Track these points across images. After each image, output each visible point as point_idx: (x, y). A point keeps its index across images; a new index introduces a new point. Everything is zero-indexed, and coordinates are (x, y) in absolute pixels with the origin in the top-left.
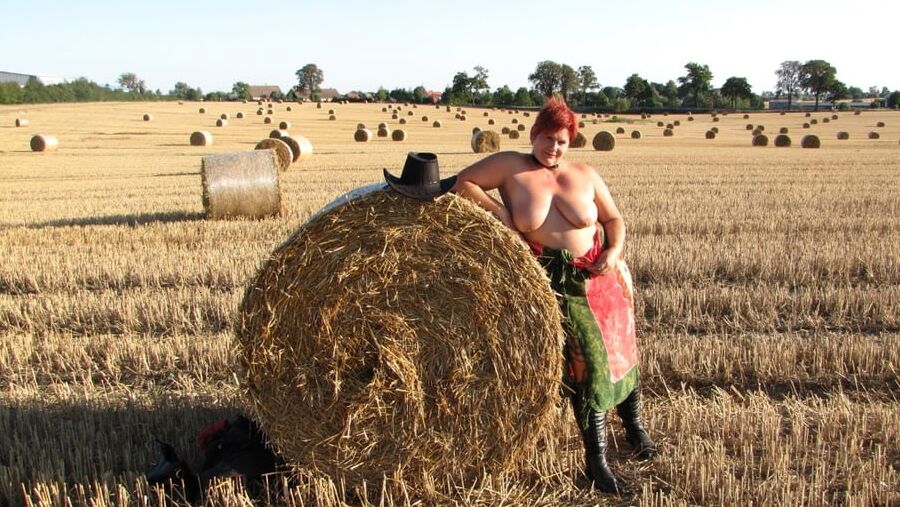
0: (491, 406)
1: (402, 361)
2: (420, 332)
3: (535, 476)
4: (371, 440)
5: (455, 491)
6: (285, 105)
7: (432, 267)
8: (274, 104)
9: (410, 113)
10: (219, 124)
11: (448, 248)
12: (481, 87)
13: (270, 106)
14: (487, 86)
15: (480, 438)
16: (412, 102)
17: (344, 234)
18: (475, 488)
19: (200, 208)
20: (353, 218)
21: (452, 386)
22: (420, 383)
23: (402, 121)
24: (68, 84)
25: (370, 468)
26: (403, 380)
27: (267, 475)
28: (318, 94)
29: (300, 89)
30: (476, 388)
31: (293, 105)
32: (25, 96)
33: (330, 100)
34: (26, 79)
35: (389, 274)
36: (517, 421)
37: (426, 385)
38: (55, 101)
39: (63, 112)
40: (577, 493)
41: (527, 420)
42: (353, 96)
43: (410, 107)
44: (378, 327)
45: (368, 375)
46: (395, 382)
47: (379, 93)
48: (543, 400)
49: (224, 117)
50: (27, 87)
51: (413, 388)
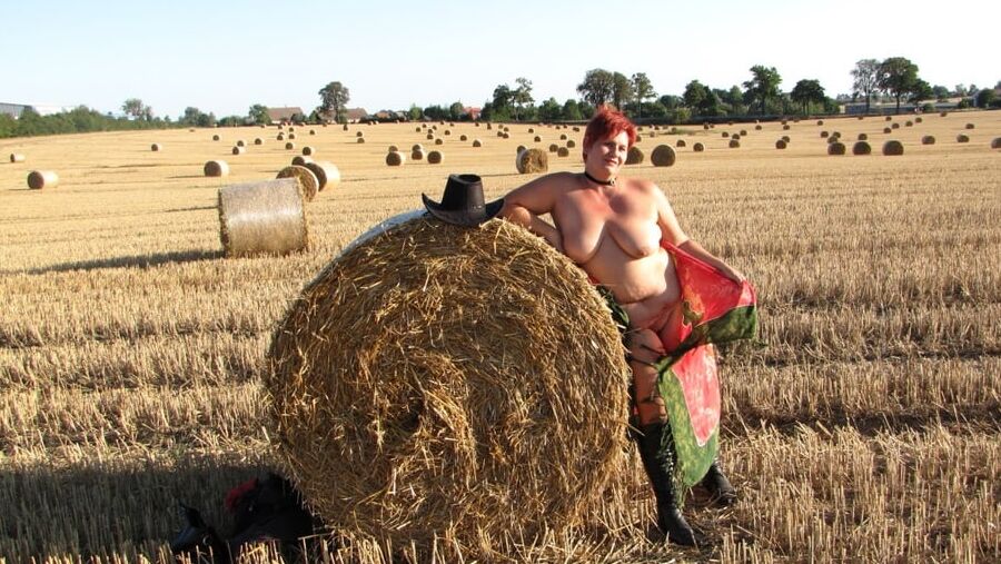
0: (551, 455)
1: (450, 408)
2: (469, 374)
3: (602, 530)
4: (418, 495)
5: (514, 549)
6: (307, 128)
7: (479, 300)
8: (295, 128)
9: (447, 133)
10: (236, 151)
11: (497, 279)
12: (525, 101)
13: (291, 130)
14: (531, 100)
15: (539, 490)
16: (449, 120)
17: (380, 268)
18: (537, 545)
19: (218, 246)
20: (389, 250)
21: (506, 432)
22: (470, 430)
23: (439, 142)
24: (67, 113)
25: (419, 527)
26: (452, 428)
27: (304, 539)
28: (344, 115)
29: (324, 109)
30: (534, 434)
31: (316, 128)
32: (21, 128)
33: (357, 121)
34: (20, 110)
35: (432, 310)
36: (580, 469)
37: (477, 433)
38: (53, 133)
39: (63, 144)
40: (650, 547)
41: (591, 468)
42: (383, 116)
43: (447, 125)
44: (422, 370)
45: (413, 423)
46: (443, 431)
47: (411, 111)
48: (609, 445)
49: (240, 144)
50: (21, 118)
51: (464, 436)
